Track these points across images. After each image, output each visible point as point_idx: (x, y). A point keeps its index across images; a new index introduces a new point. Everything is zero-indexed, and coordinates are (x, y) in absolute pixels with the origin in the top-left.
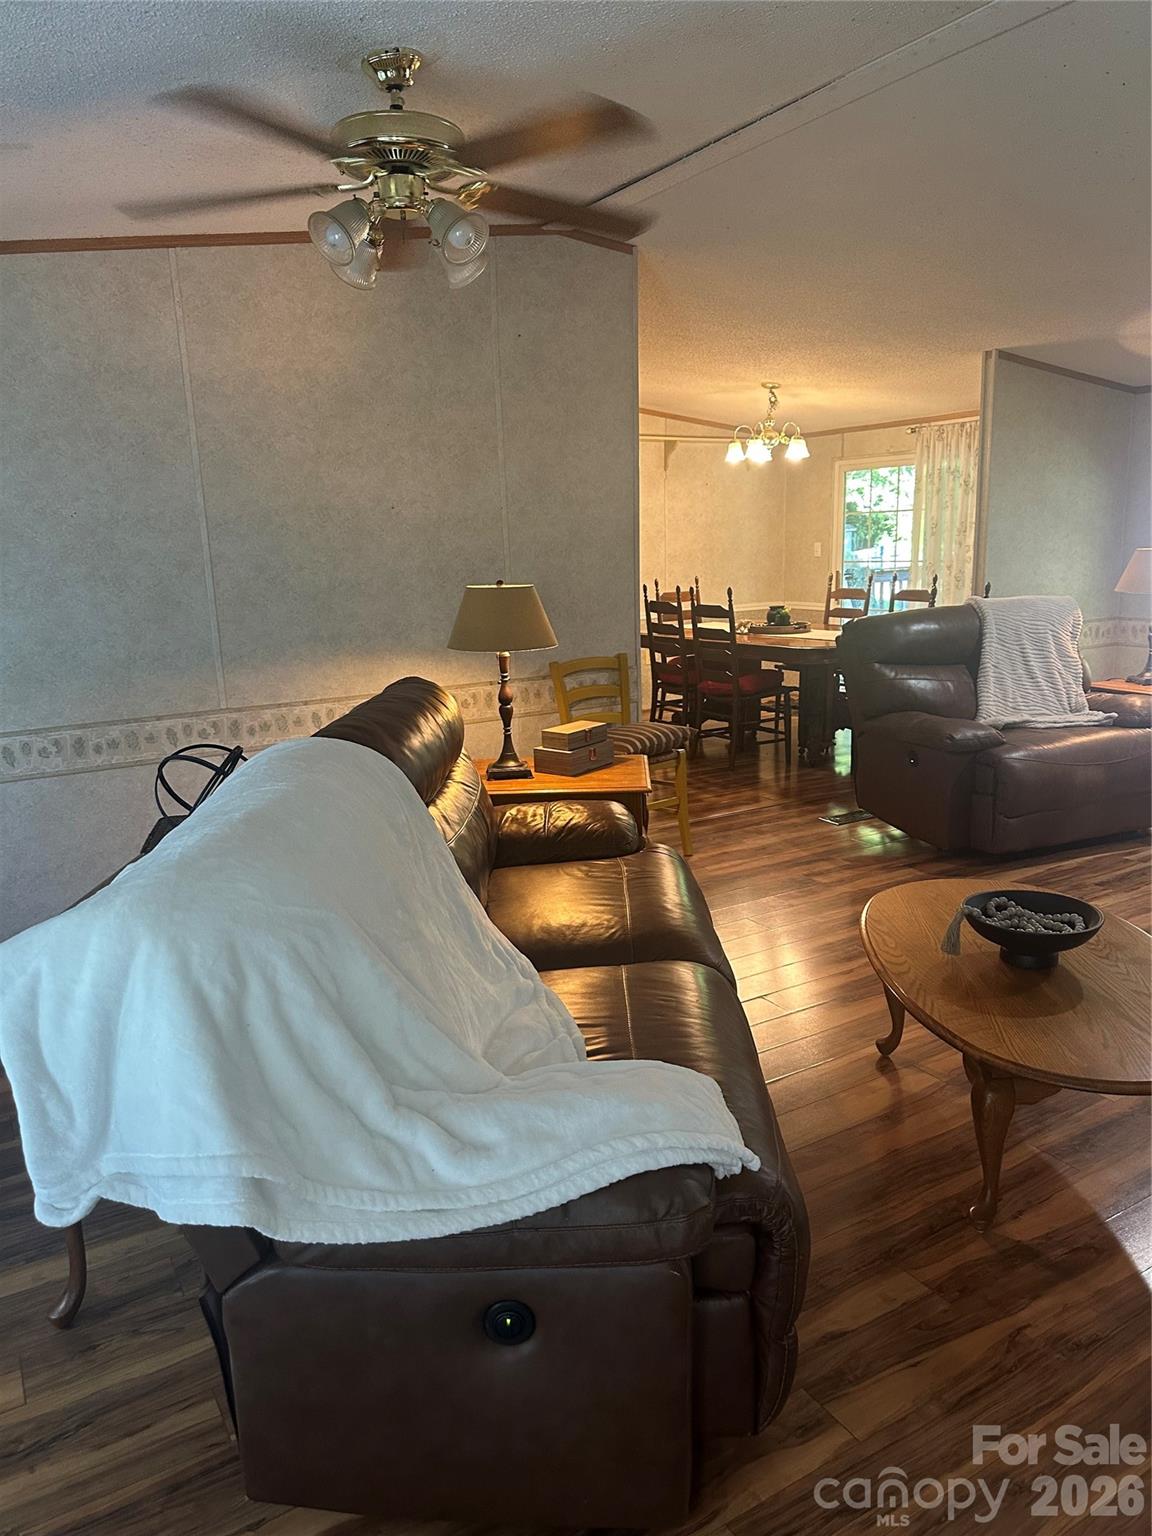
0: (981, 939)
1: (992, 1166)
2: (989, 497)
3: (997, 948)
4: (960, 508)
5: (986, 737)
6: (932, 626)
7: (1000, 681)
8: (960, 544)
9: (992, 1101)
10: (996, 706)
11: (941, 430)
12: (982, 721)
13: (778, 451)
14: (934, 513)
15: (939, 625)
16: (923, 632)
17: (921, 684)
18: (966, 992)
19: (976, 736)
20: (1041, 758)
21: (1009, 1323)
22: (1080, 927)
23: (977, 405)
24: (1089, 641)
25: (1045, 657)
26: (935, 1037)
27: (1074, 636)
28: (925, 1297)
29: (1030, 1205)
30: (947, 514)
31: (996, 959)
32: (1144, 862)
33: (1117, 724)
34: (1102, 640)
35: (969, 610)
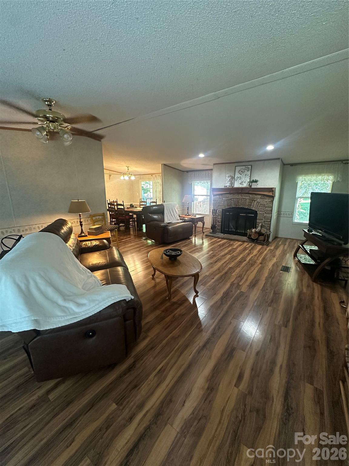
0: (166, 257)
1: (170, 291)
3: (169, 257)
5: (166, 225)
7: (167, 216)
8: (160, 194)
9: (169, 281)
10: (166, 221)
11: (156, 176)
12: (165, 222)
13: (129, 178)
14: (156, 189)
15: (158, 207)
16: (155, 208)
17: (155, 217)
18: (163, 265)
19: (164, 225)
20: (173, 228)
21: (173, 314)
22: (180, 253)
23: (161, 172)
24: (179, 209)
25: (173, 212)
26: (160, 273)
27: (177, 209)
28: (161, 313)
29: (175, 296)
30: (158, 189)
31: (168, 259)
32: (188, 242)
33: (184, 222)
34: (181, 209)
35: (162, 205)
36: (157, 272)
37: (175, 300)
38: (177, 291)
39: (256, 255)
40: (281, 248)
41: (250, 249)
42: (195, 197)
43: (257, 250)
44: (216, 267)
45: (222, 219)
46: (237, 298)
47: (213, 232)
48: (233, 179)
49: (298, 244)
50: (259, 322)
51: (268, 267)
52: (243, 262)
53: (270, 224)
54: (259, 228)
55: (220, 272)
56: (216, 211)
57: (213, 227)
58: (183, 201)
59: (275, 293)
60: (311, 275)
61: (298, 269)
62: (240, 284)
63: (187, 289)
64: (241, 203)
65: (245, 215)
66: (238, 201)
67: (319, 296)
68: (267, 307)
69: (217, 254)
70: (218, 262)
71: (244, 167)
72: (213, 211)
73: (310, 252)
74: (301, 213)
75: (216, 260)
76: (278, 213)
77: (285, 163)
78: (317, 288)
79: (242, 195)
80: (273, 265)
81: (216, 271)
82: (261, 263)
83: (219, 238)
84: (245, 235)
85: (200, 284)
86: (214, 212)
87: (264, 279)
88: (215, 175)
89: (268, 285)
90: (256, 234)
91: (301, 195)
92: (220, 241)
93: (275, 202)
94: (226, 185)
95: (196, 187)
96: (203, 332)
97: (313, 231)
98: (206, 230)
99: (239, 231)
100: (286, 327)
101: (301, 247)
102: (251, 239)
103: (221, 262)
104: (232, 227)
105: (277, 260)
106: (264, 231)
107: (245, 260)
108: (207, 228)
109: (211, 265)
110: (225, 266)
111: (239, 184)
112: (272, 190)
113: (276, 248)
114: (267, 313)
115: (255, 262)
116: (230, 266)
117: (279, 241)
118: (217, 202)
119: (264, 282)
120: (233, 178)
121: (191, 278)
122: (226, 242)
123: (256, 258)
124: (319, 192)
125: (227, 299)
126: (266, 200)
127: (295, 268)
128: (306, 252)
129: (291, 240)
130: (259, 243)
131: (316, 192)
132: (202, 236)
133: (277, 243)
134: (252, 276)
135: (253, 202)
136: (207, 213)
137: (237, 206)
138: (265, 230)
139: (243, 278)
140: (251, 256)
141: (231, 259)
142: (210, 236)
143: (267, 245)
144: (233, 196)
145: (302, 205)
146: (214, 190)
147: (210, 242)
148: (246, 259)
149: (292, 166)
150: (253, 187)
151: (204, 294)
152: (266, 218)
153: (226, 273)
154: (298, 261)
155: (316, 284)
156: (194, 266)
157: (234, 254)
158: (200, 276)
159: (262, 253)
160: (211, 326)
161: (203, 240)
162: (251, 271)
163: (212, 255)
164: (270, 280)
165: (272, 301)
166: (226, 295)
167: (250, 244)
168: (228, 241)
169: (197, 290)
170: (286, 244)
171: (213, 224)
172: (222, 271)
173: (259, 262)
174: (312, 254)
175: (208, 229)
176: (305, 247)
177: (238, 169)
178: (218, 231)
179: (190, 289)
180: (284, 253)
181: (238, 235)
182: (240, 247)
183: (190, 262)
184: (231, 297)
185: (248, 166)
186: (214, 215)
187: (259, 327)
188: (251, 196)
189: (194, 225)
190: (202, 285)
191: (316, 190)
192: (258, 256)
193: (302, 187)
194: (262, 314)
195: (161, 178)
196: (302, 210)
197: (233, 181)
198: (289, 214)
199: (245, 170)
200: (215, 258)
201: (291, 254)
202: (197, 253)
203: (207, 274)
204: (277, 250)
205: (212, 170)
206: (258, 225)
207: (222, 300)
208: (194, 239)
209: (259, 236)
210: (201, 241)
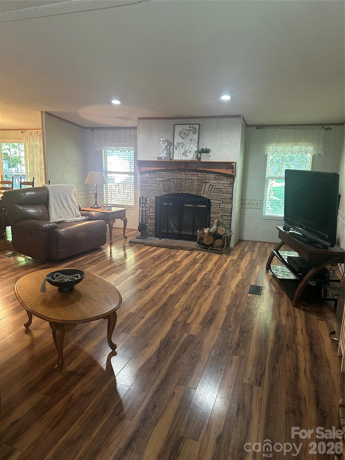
0: (52, 286)
1: (60, 352)
2: (47, 155)
3: (57, 288)
4: (39, 157)
5: (53, 226)
6: (33, 193)
7: (55, 209)
8: (41, 168)
9: (58, 333)
10: (54, 217)
11: (31, 133)
12: (51, 221)
14: (31, 158)
15: (35, 192)
16: (30, 195)
17: (31, 211)
18: (48, 303)
19: (49, 226)
20: (68, 230)
21: (68, 396)
22: (80, 277)
23: (41, 127)
24: (80, 197)
25: (68, 202)
26: (41, 319)
27: (75, 196)
28: (43, 398)
29: (73, 359)
30: (35, 159)
31: (57, 291)
32: (99, 256)
33: (89, 220)
34: (84, 197)
35: (44, 188)
36: (35, 319)
37: (71, 367)
38: (76, 350)
39: (210, 271)
40: (248, 257)
41: (201, 261)
42: (109, 175)
43: (213, 262)
44: (148, 297)
45: (156, 213)
46: (184, 349)
47: (142, 235)
48: (172, 147)
49: (271, 250)
50: (218, 385)
51: (231, 289)
52: (191, 284)
53: (231, 219)
54: (214, 227)
55: (155, 305)
56: (146, 200)
57: (142, 228)
58: (85, 183)
59: (242, 332)
60: (290, 296)
61: (274, 288)
62: (189, 321)
63: (95, 343)
64: (185, 187)
65: (192, 206)
66: (181, 183)
67: (303, 328)
68: (231, 356)
69: (149, 274)
70: (151, 287)
71: (187, 127)
72: (140, 200)
73: (287, 261)
74: (273, 202)
75: (148, 284)
76: (241, 202)
77: (249, 123)
78: (300, 315)
79: (186, 173)
80: (238, 286)
81: (148, 303)
82: (219, 284)
83: (152, 245)
84: (193, 238)
85: (120, 331)
86: (143, 201)
87: (225, 309)
88: (141, 137)
89: (231, 319)
90: (210, 237)
91: (273, 174)
92: (155, 251)
93: (236, 185)
94: (161, 156)
95: (109, 158)
96: (126, 420)
97: (291, 229)
98: (131, 233)
99: (183, 233)
100: (260, 385)
101: (276, 253)
102: (202, 245)
103: (156, 286)
104: (173, 226)
105: (243, 277)
106: (221, 231)
107: (195, 281)
108: (132, 230)
109: (140, 293)
110: (163, 294)
111: (182, 156)
112: (230, 165)
113: (241, 257)
114: (230, 366)
115: (210, 282)
116: (172, 292)
117: (245, 247)
118: (147, 184)
119: (224, 315)
120: (171, 144)
121: (102, 323)
122: (164, 252)
123: (211, 276)
124: (297, 169)
125: (166, 351)
126: (223, 182)
127: (269, 288)
128: (283, 260)
129: (261, 243)
130: (214, 251)
131: (293, 169)
132: (124, 244)
133: (242, 250)
134: (206, 307)
135: (204, 184)
136: (131, 204)
137: (179, 191)
138: (224, 229)
139: (193, 311)
140: (203, 273)
141: (172, 281)
142: (137, 243)
143: (227, 254)
144: (172, 175)
145: (275, 190)
146: (140, 164)
147: (137, 254)
148: (197, 278)
149: (260, 128)
150: (202, 160)
151: (127, 347)
152: (223, 211)
153: (165, 305)
154: (272, 275)
155: (299, 310)
156: (106, 299)
157: (178, 271)
158: (119, 316)
159: (220, 267)
160: (138, 407)
161: (124, 250)
162: (206, 298)
163: (140, 276)
164: (234, 310)
165: (238, 345)
166: (166, 344)
167: (202, 253)
168: (167, 251)
169: (114, 341)
170: (254, 251)
171: (142, 221)
172: (159, 302)
173: (216, 281)
174: (290, 264)
175: (134, 232)
176: (281, 254)
177: (178, 129)
178: (150, 233)
179: (102, 343)
180: (252, 265)
181: (182, 239)
182: (187, 260)
183: (99, 292)
184: (174, 348)
185: (194, 126)
186: (142, 207)
187: (220, 392)
188: (200, 174)
189: (107, 225)
190: (122, 332)
191: (293, 167)
192: (214, 272)
193: (274, 162)
194: (223, 370)
195: (42, 140)
196: (275, 198)
197: (171, 150)
198: (257, 203)
199: (190, 131)
200: (146, 282)
201: (263, 265)
202: (114, 274)
203: (133, 310)
204: (242, 260)
205: (136, 128)
206: (213, 221)
207: (159, 354)
208: (109, 249)
209: (214, 240)
210: (122, 253)
